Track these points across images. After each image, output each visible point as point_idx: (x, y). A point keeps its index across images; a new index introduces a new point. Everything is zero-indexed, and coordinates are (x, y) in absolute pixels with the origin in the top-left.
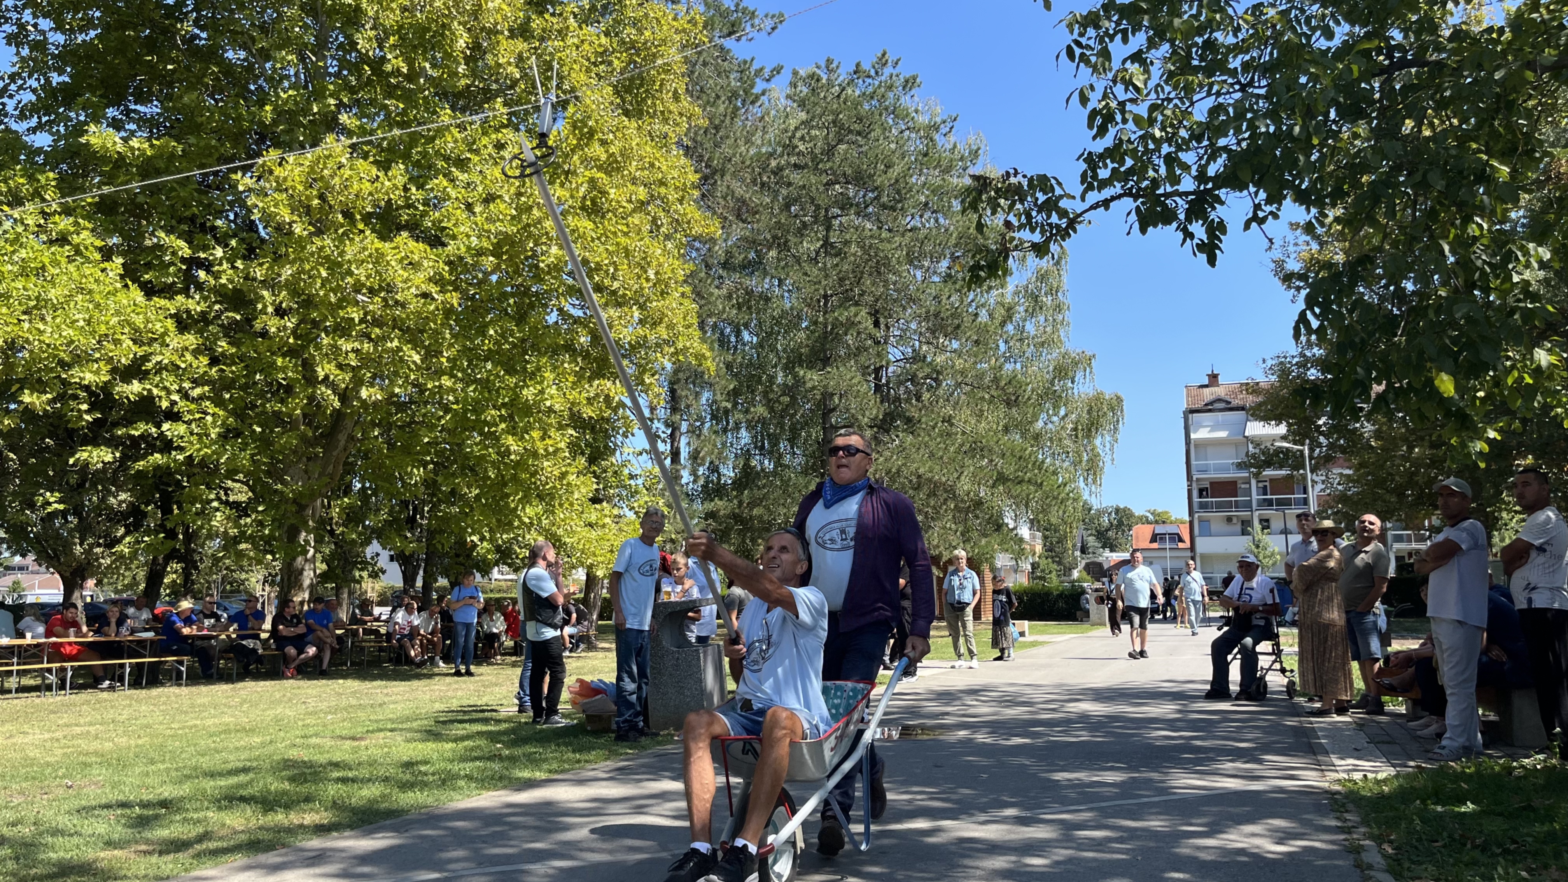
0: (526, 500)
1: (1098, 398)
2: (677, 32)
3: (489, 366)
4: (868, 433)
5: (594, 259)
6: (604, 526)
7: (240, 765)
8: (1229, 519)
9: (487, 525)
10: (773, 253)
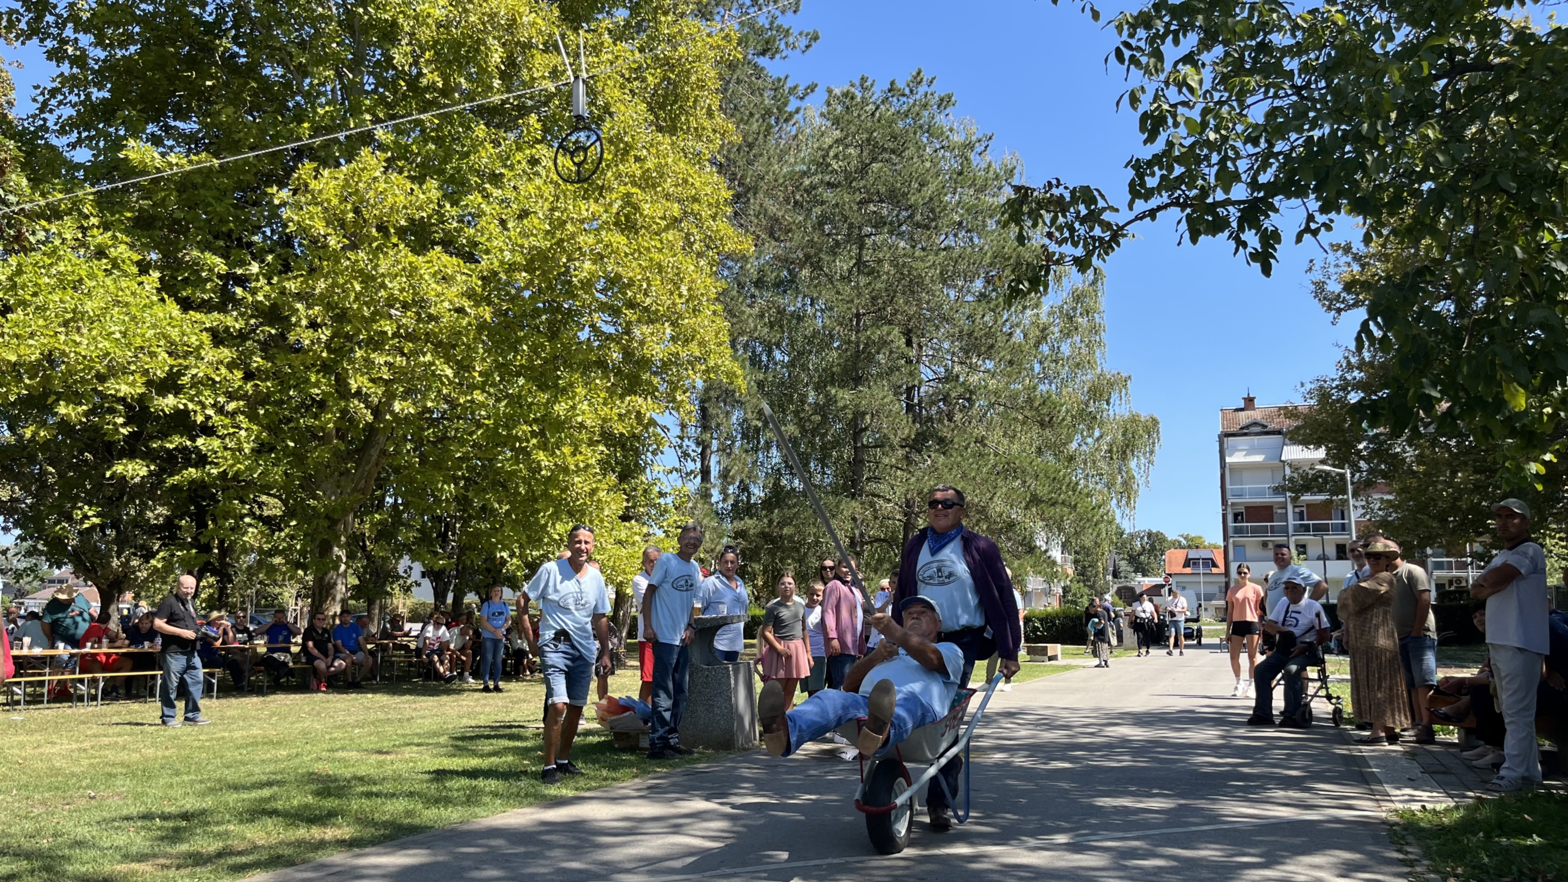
0: (556, 517)
1: (1134, 419)
2: (712, 48)
3: (521, 381)
4: (900, 452)
5: (627, 274)
6: (634, 544)
7: (264, 778)
8: (1265, 545)
9: (517, 541)
10: (805, 272)
